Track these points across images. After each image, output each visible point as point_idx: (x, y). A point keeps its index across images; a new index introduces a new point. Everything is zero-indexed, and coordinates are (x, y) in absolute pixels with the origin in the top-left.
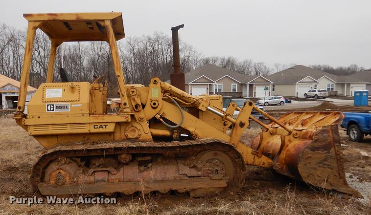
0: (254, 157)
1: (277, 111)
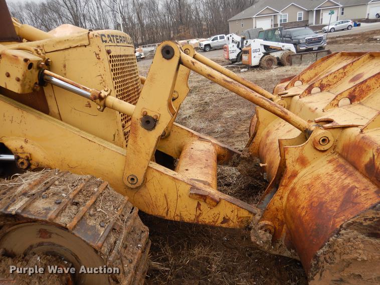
0: (199, 205)
1: (343, 36)
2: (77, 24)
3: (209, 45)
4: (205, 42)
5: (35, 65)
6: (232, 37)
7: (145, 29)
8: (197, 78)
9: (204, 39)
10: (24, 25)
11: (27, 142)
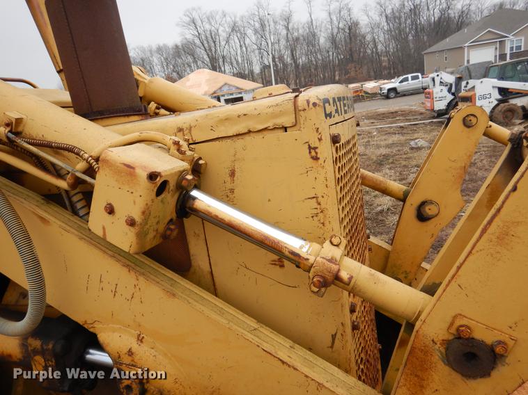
2: (214, 68)
3: (394, 89)
4: (388, 85)
5: (172, 185)
6: (439, 77)
7: (301, 71)
8: (385, 140)
9: (386, 81)
10: (155, 77)
11: (142, 341)
